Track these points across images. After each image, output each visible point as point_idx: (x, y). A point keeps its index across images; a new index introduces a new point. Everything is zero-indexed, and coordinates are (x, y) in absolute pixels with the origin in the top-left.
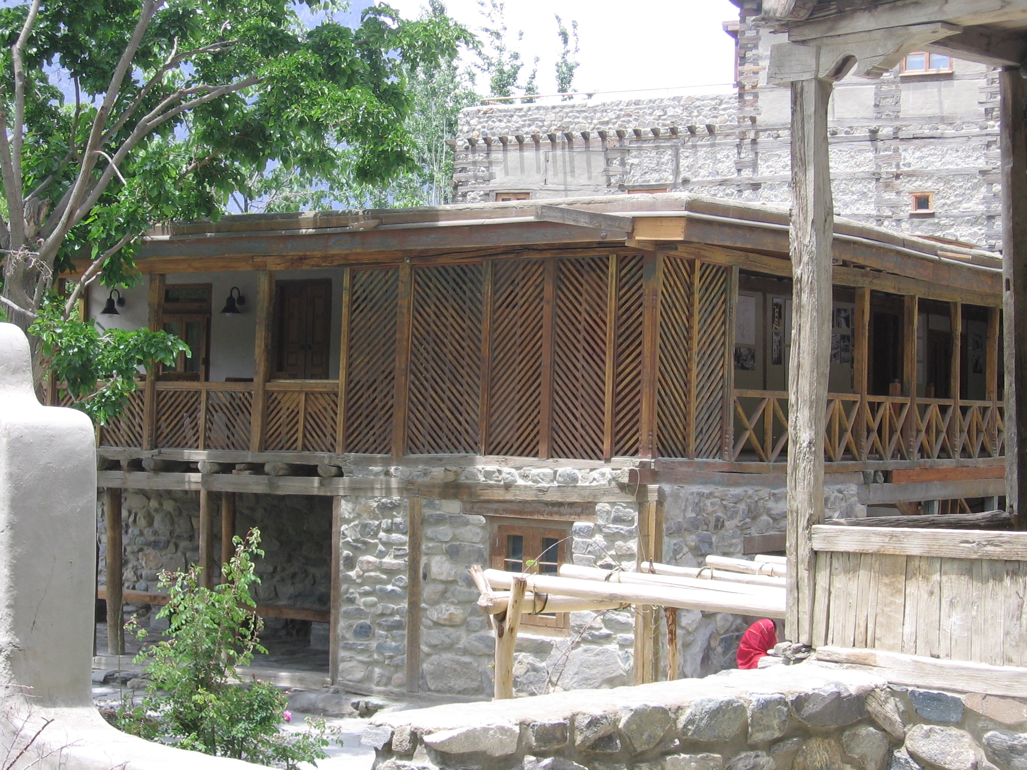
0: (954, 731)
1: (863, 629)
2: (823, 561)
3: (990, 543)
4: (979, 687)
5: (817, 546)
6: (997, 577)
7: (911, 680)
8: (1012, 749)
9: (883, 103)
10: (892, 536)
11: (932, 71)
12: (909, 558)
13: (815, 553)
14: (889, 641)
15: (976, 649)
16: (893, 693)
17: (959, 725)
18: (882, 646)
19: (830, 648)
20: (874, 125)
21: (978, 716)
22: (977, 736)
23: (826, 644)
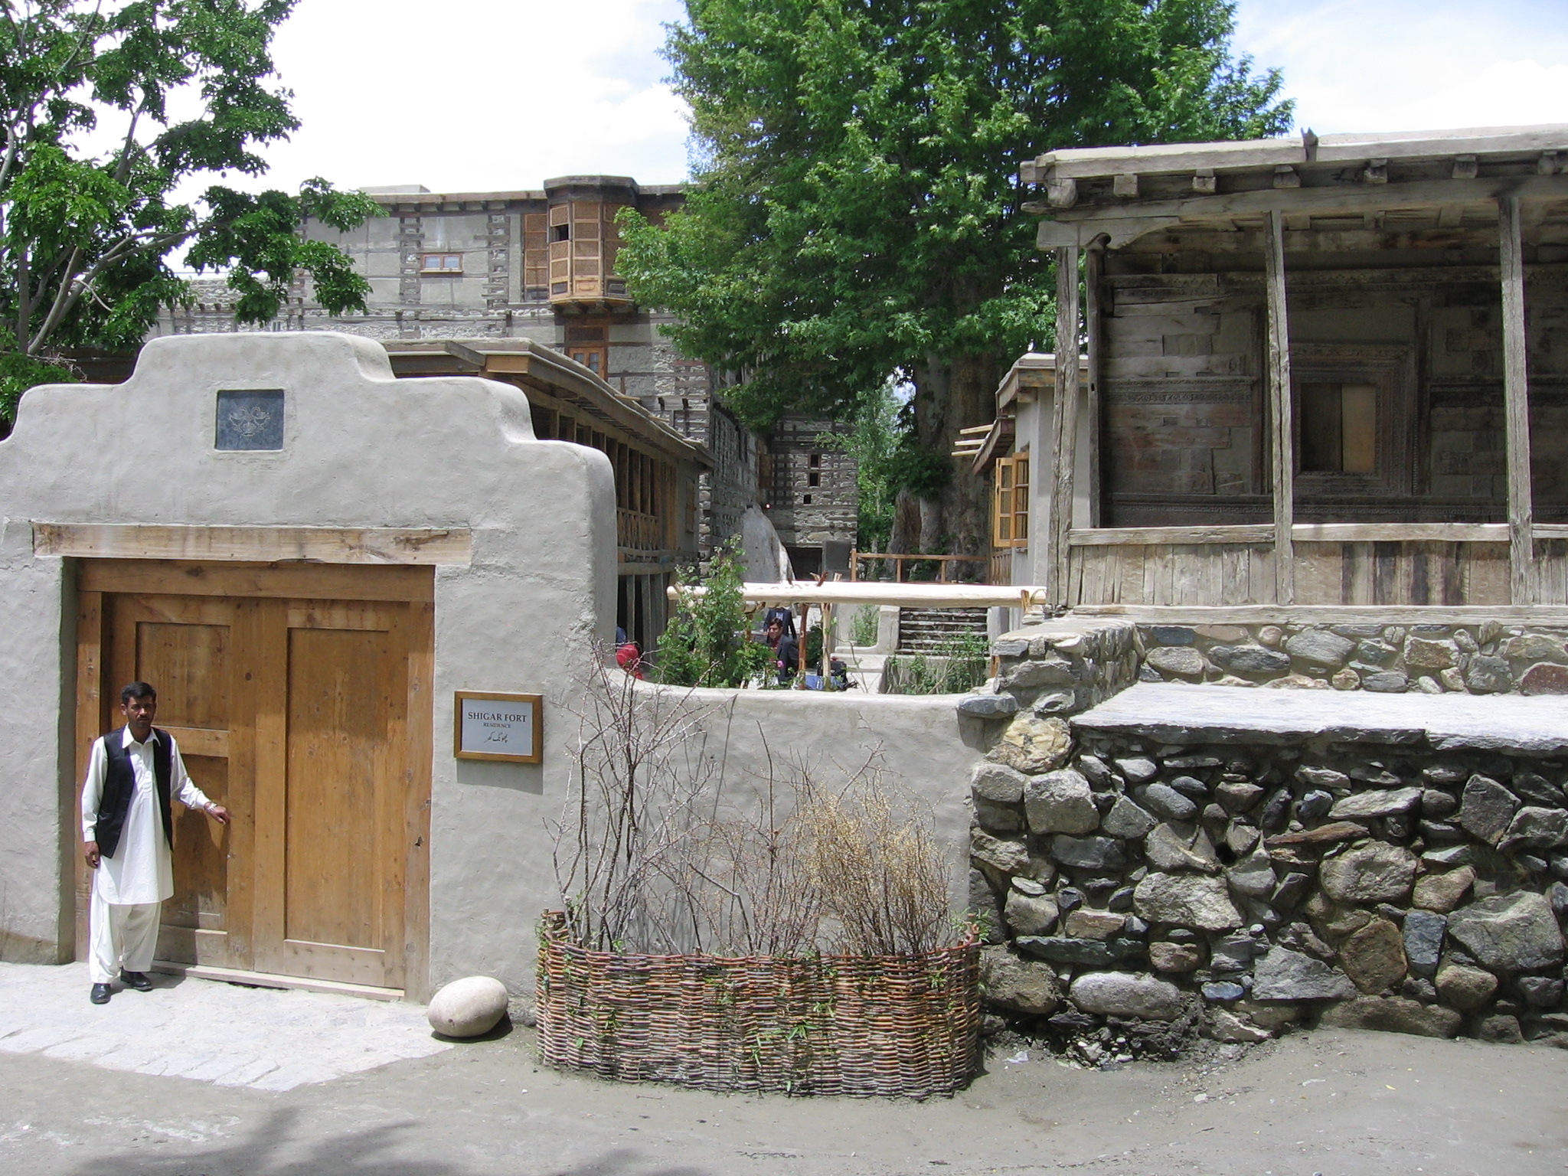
0: (1187, 649)
1: (1110, 592)
2: (1076, 551)
3: (1213, 533)
4: (1207, 621)
5: (1073, 542)
6: (1218, 554)
7: (1153, 621)
8: (1233, 656)
9: (406, 292)
10: (1136, 533)
11: (446, 270)
12: (1147, 546)
13: (1071, 547)
14: (1132, 598)
15: (1201, 598)
16: (1139, 630)
17: (1190, 645)
18: (1127, 602)
19: (1082, 606)
20: (399, 309)
21: (1203, 638)
22: (1204, 651)
23: (1079, 603)
